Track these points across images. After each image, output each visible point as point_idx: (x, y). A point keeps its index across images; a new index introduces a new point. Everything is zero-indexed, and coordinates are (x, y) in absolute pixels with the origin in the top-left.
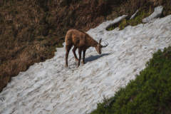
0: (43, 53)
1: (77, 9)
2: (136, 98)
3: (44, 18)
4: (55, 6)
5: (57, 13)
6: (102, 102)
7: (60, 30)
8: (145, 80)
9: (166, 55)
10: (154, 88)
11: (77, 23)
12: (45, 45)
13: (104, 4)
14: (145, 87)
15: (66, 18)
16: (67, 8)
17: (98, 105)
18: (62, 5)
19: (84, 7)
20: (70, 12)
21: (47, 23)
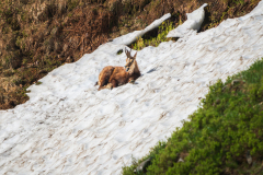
0: (15, 95)
1: (66, 25)
2: (189, 156)
3: (14, 41)
4: (30, 21)
5: (33, 32)
6: (130, 165)
7: (39, 58)
8: (201, 127)
9: (231, 87)
10: (216, 139)
11: (66, 46)
12: (17, 84)
13: (107, 16)
14: (202, 139)
15: (48, 40)
16: (49, 24)
17: (124, 169)
18: (41, 19)
19: (75, 21)
20: (54, 31)
21: (18, 48)
